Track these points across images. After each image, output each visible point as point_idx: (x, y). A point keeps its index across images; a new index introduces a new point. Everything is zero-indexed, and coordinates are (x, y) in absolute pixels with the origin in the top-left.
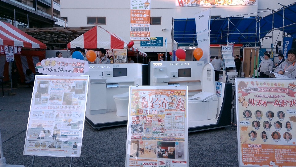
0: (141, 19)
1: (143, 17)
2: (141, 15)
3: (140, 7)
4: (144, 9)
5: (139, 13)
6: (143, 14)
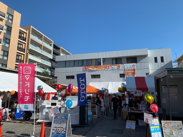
0: (131, 73)
4: (132, 68)
5: (130, 71)
6: (132, 71)
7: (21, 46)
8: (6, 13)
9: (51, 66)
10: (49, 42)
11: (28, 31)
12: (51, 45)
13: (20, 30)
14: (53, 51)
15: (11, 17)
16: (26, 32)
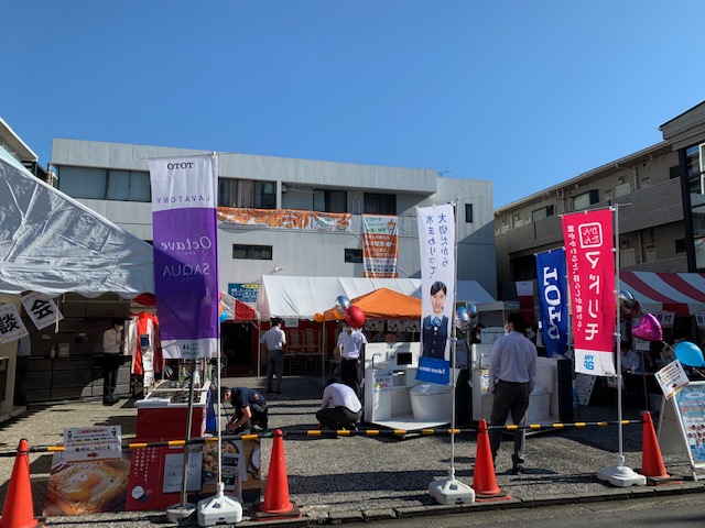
0: (381, 250)
1: (385, 247)
2: (382, 243)
3: (380, 230)
4: (387, 232)
5: (379, 240)
6: (385, 241)
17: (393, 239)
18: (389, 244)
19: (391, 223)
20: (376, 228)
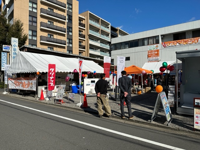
2: (154, 53)
4: (155, 49)
7: (82, 32)
8: (66, 3)
9: (109, 49)
10: (106, 25)
11: (86, 17)
12: (108, 27)
13: (79, 17)
14: (110, 33)
15: (70, 7)
16: (85, 18)
17: (158, 51)
18: (156, 53)
19: (157, 46)
20: (152, 48)
